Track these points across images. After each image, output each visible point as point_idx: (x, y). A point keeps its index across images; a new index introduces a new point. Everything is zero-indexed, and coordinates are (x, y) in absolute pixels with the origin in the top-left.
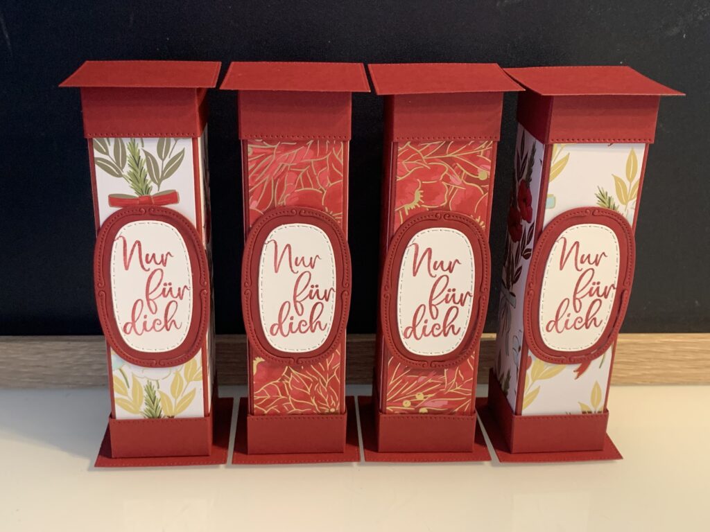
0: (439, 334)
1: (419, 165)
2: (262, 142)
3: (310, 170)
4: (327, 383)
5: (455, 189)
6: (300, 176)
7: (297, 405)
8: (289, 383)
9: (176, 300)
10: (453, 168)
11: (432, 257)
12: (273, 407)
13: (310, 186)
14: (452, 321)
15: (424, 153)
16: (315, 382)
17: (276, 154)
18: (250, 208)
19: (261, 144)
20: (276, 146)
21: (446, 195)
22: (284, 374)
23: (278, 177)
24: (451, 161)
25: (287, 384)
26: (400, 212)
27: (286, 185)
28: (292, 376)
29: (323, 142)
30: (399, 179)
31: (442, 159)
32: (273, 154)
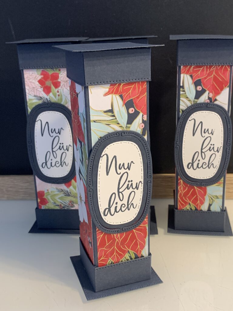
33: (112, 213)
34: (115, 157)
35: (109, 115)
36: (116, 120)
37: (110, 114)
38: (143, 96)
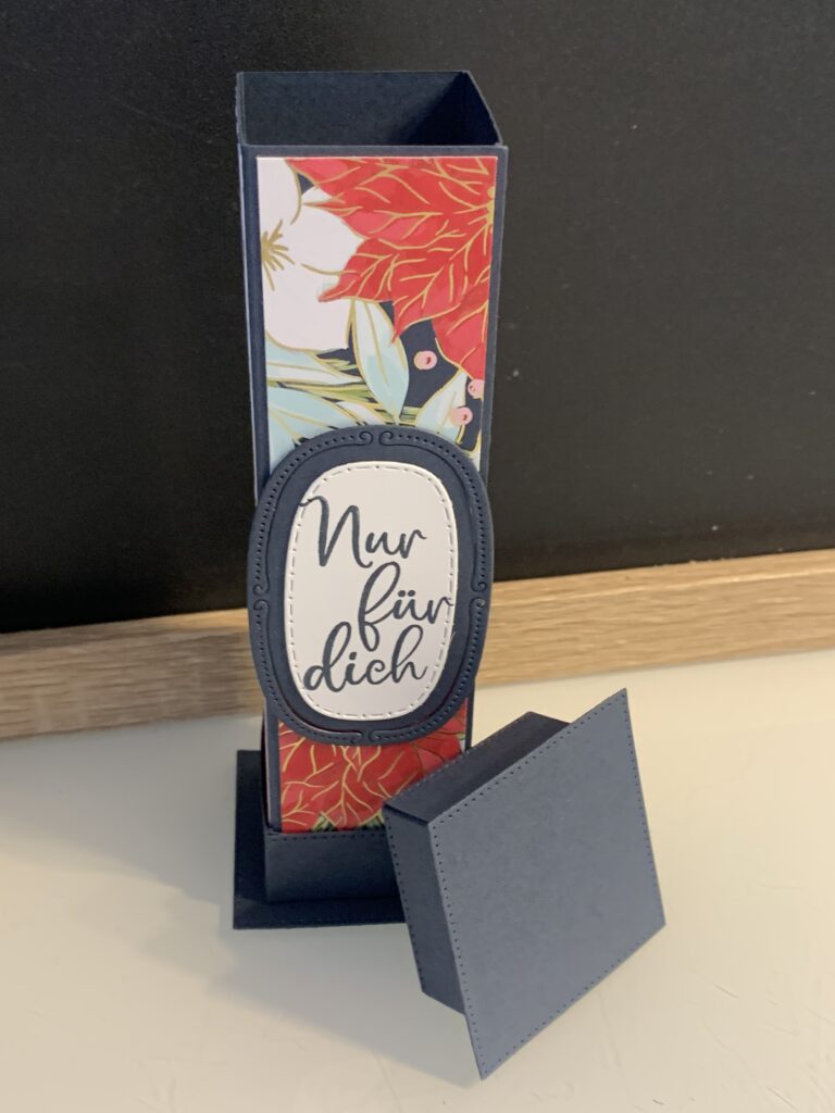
33: (337, 683)
34: (353, 510)
35: (336, 368)
36: (362, 387)
37: (343, 364)
38: (473, 313)
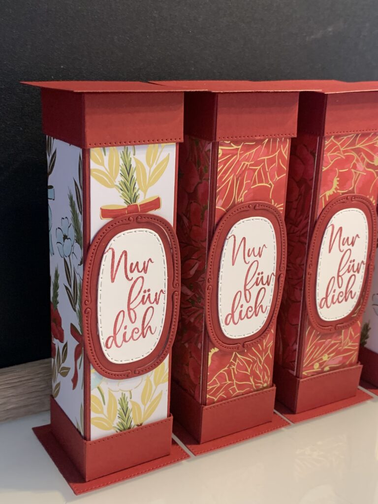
0: (342, 301)
1: (338, 156)
2: (230, 143)
3: (264, 167)
4: (262, 361)
5: (359, 174)
6: (256, 173)
7: (240, 387)
8: (235, 367)
9: (152, 305)
10: (359, 156)
11: (342, 234)
12: (221, 394)
13: (262, 182)
14: (351, 288)
15: (342, 145)
16: (255, 362)
17: (240, 154)
18: (217, 207)
19: (229, 145)
20: (240, 147)
21: (353, 180)
22: (231, 360)
23: (239, 176)
24: (358, 151)
25: (233, 369)
26: (323, 198)
27: (245, 183)
28: (237, 361)
29: (275, 141)
30: (324, 169)
31: (352, 150)
32: (237, 154)
